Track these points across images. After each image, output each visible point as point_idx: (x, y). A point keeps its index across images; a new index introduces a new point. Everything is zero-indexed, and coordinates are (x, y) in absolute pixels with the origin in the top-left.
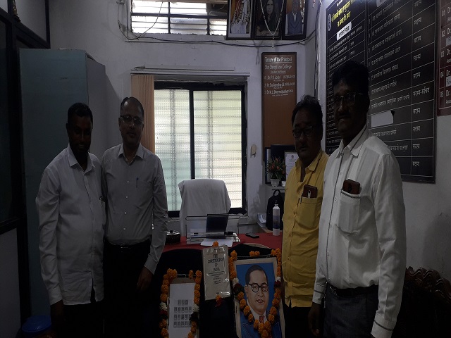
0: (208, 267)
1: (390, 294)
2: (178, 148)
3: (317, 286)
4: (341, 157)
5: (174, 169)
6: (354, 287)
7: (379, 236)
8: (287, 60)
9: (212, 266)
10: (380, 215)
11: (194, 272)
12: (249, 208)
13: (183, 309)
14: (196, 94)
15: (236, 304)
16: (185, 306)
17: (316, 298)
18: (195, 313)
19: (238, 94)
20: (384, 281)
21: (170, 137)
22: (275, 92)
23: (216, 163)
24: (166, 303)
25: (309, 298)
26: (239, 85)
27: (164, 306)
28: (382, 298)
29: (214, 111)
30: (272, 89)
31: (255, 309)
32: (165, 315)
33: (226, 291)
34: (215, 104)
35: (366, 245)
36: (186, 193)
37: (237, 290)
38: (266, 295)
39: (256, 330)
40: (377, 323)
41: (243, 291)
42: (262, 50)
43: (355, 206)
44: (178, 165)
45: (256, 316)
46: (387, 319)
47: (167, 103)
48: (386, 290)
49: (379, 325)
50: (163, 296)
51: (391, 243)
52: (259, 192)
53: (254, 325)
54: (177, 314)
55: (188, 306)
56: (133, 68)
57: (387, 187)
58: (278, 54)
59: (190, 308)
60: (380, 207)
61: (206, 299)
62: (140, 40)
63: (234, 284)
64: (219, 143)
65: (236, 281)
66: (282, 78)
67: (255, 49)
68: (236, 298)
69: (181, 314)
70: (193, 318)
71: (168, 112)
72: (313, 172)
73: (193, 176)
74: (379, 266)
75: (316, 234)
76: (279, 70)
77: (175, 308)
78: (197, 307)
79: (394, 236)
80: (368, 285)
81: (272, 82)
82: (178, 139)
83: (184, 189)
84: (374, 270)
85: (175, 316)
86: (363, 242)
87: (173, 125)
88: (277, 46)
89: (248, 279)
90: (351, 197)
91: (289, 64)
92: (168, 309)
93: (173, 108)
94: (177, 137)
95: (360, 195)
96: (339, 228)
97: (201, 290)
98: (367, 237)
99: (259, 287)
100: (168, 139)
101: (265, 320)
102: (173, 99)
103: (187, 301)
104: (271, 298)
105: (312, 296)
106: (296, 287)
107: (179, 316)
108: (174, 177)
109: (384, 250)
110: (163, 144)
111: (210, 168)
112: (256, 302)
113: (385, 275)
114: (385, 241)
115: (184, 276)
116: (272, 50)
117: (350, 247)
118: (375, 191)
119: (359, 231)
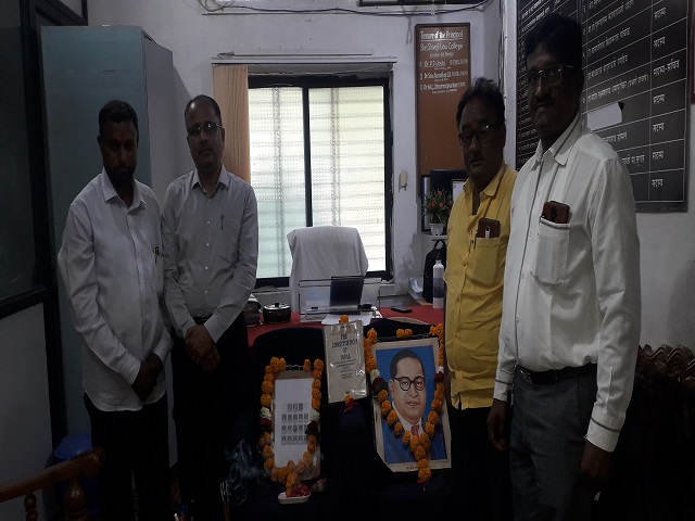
0: (333, 355)
1: (615, 376)
2: (286, 179)
3: (501, 374)
4: (539, 167)
5: (281, 212)
6: (560, 368)
7: (598, 287)
8: (456, 35)
9: (339, 352)
10: (600, 253)
11: (312, 362)
12: (397, 271)
13: (295, 417)
14: (314, 94)
15: (376, 408)
16: (298, 413)
17: (499, 392)
18: (313, 423)
19: (379, 92)
20: (606, 357)
21: (273, 162)
22: (437, 86)
23: (344, 203)
24: (269, 408)
25: (488, 393)
26: (380, 77)
27: (266, 413)
28: (603, 383)
29: (341, 120)
30: (431, 82)
31: (405, 415)
32: (268, 426)
33: (360, 388)
34: (343, 109)
35: (578, 303)
36: (299, 249)
37: (376, 387)
38: (423, 394)
39: (407, 446)
40: (594, 421)
41: (387, 389)
42: (416, 21)
43: (562, 242)
44: (287, 206)
45: (407, 427)
46: (610, 414)
47: (269, 110)
48: (610, 370)
49: (598, 424)
50: (264, 398)
51: (618, 296)
52: (412, 246)
53: (404, 440)
54: (287, 424)
55: (303, 413)
56: (215, 55)
57: (611, 210)
58: (442, 27)
59: (306, 416)
60: (600, 242)
61: (330, 402)
62: (226, 11)
63: (372, 379)
64: (350, 170)
65: (376, 373)
66: (447, 64)
67: (405, 19)
68: (376, 399)
69: (292, 424)
70: (311, 429)
71: (270, 124)
72: (493, 198)
73: (309, 222)
74: (599, 335)
75: (499, 294)
76: (444, 51)
77: (284, 416)
78: (316, 414)
79: (622, 286)
80: (580, 363)
81: (432, 71)
82: (286, 165)
83: (295, 244)
84: (591, 340)
85: (284, 428)
86: (573, 297)
87: (278, 144)
88: (439, 13)
89: (393, 371)
90: (555, 227)
91: (458, 42)
92: (273, 417)
93: (277, 117)
94: (283, 163)
95: (569, 225)
96: (537, 278)
97: (322, 388)
98: (579, 290)
99: (411, 382)
100: (270, 166)
101: (421, 431)
102: (277, 103)
103: (301, 405)
104: (430, 398)
105: (493, 389)
106: (469, 379)
107: (290, 427)
108: (281, 225)
109: (606, 309)
110: (264, 174)
111: (335, 210)
112: (406, 404)
113: (609, 346)
114: (607, 294)
115: (296, 369)
116: (433, 20)
117: (552, 306)
118: (593, 216)
119: (567, 281)
